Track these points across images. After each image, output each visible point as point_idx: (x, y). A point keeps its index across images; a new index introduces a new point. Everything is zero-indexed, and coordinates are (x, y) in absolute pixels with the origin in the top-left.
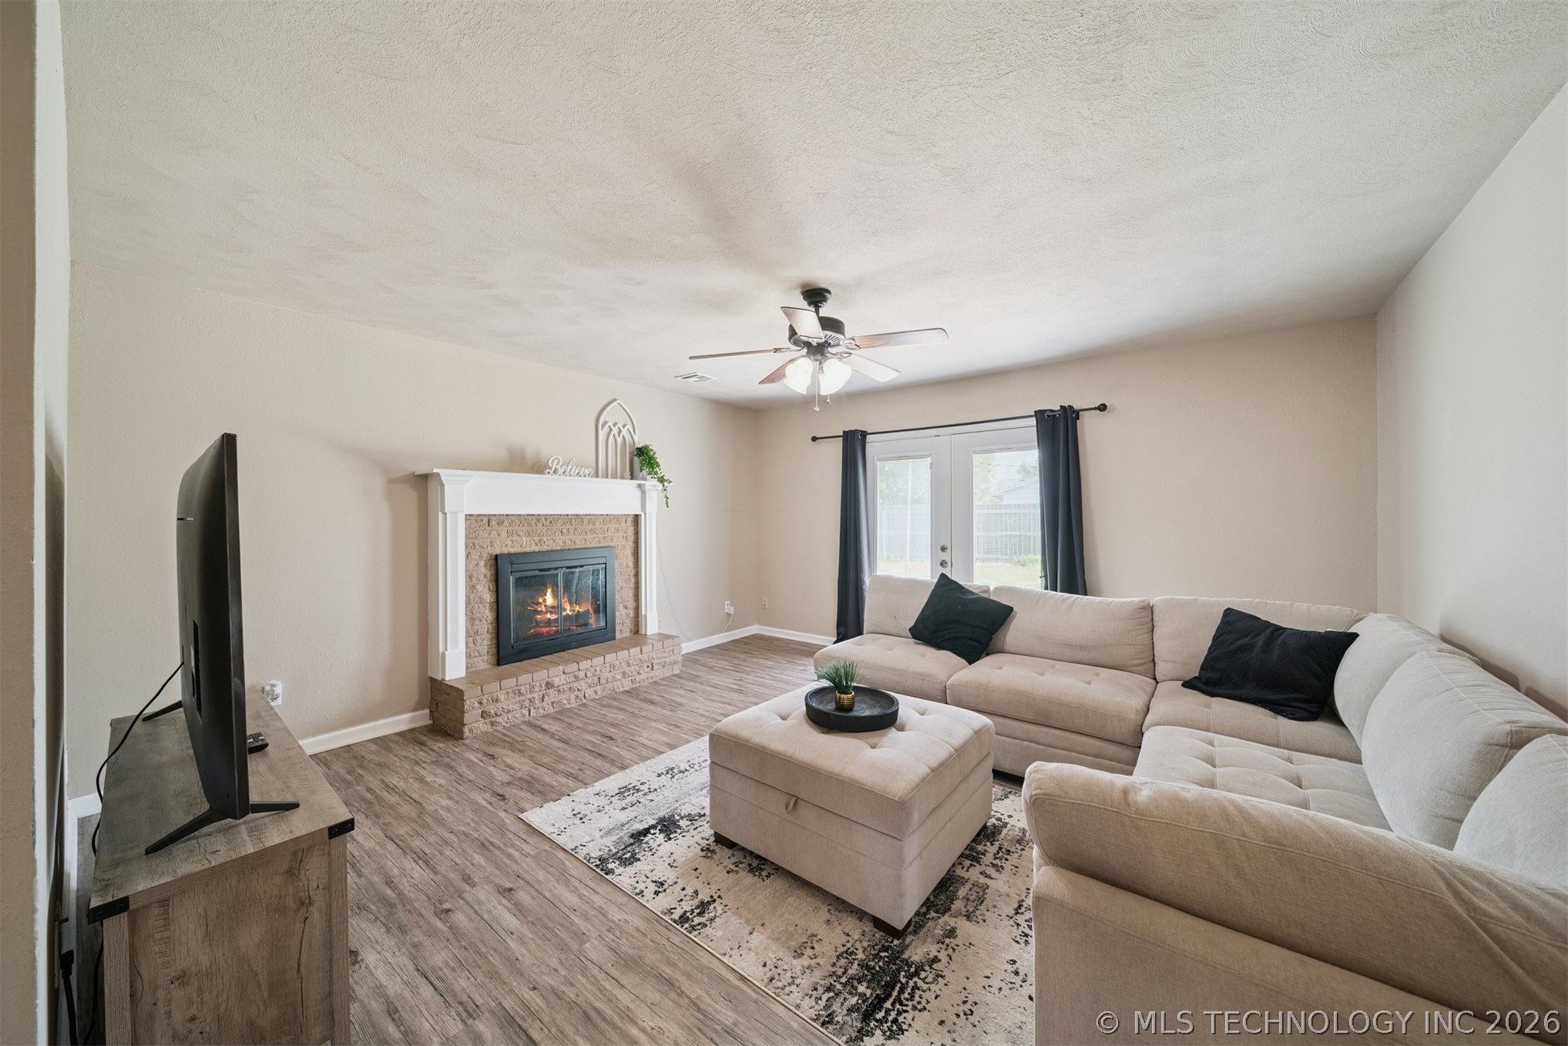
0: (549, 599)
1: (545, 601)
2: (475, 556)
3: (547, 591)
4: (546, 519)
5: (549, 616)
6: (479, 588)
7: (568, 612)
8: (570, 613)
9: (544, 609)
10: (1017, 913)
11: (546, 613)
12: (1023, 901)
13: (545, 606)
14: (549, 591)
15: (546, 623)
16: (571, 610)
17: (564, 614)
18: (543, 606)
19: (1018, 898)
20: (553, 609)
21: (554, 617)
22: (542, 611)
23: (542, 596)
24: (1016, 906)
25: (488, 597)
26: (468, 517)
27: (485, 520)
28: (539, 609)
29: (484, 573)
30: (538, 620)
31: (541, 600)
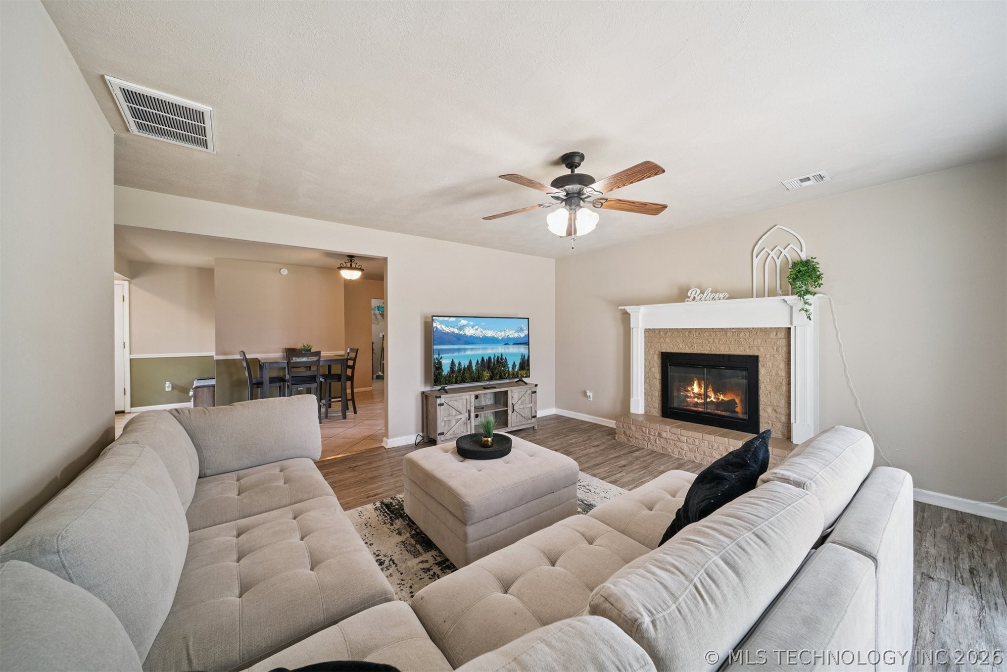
0: (696, 388)
1: (693, 389)
2: (652, 352)
3: (694, 383)
4: (696, 332)
5: (696, 400)
6: (653, 370)
7: (712, 399)
8: (714, 400)
9: (692, 395)
10: (391, 559)
11: (694, 398)
12: (396, 566)
13: (693, 393)
14: (696, 383)
15: (694, 404)
16: (714, 398)
17: (708, 400)
18: (691, 393)
19: (398, 565)
20: (699, 396)
21: (700, 401)
22: (691, 397)
23: (691, 386)
24: (395, 562)
25: (658, 376)
26: (647, 330)
27: (658, 332)
28: (689, 395)
29: (657, 362)
30: (689, 402)
31: (689, 389)
